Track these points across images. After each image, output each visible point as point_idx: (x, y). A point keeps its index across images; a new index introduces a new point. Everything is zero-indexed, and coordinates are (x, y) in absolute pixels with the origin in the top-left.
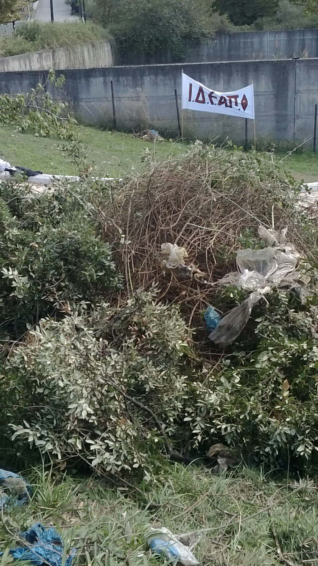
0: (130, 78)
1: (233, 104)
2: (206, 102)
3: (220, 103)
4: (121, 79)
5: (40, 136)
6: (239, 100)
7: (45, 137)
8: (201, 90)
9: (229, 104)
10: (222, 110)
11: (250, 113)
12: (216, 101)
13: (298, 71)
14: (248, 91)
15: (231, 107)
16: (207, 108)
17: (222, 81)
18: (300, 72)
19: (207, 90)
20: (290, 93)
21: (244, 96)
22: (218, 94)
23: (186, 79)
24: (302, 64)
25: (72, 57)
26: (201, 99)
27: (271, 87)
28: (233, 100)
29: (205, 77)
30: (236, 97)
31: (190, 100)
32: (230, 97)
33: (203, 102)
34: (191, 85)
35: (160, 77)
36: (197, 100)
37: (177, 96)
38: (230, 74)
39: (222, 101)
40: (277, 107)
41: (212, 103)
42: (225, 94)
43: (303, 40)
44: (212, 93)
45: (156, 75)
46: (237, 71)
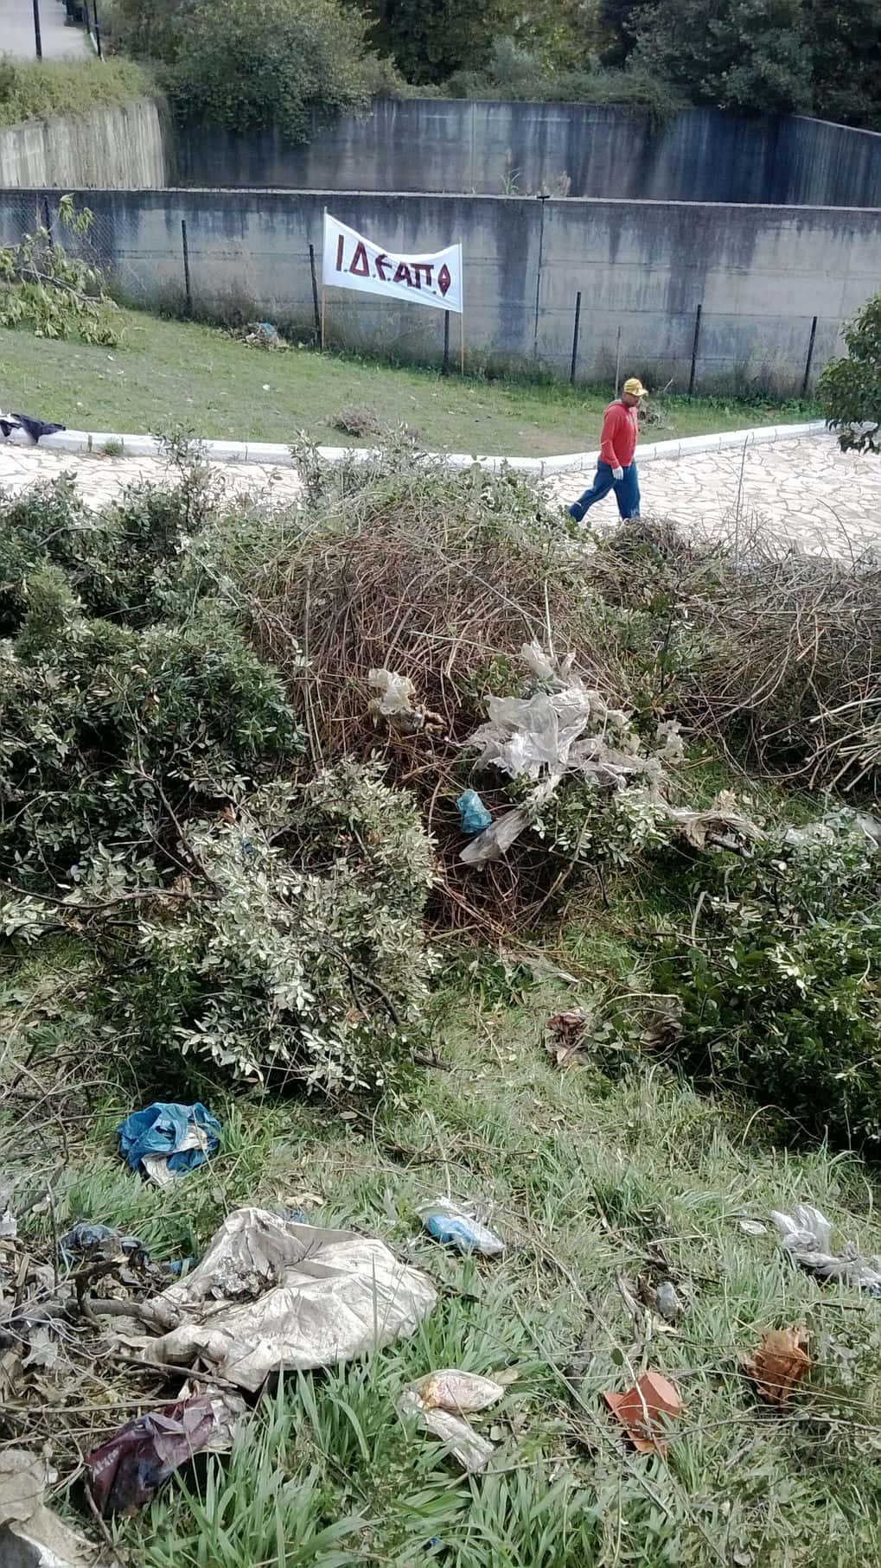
0: (220, 214)
1: (423, 280)
2: (371, 273)
3: (398, 277)
4: (200, 214)
5: (47, 335)
6: (435, 274)
7: (55, 337)
8: (361, 249)
9: (414, 281)
10: (401, 291)
11: (453, 301)
12: (390, 273)
13: (546, 222)
14: (451, 256)
15: (418, 286)
16: (371, 285)
17: (400, 231)
18: (553, 225)
19: (373, 250)
20: (531, 263)
21: (445, 267)
22: (396, 259)
23: (332, 227)
24: (554, 210)
25: (83, 137)
26: (360, 266)
27: (495, 251)
28: (423, 273)
29: (369, 221)
30: (428, 268)
31: (339, 268)
32: (417, 266)
33: (366, 273)
34: (341, 238)
35: (280, 217)
36: (353, 270)
37: (313, 256)
38: (416, 221)
39: (402, 274)
40: (504, 290)
41: (382, 276)
42: (409, 259)
43: (543, 123)
44: (383, 256)
45: (272, 211)
46: (431, 215)
